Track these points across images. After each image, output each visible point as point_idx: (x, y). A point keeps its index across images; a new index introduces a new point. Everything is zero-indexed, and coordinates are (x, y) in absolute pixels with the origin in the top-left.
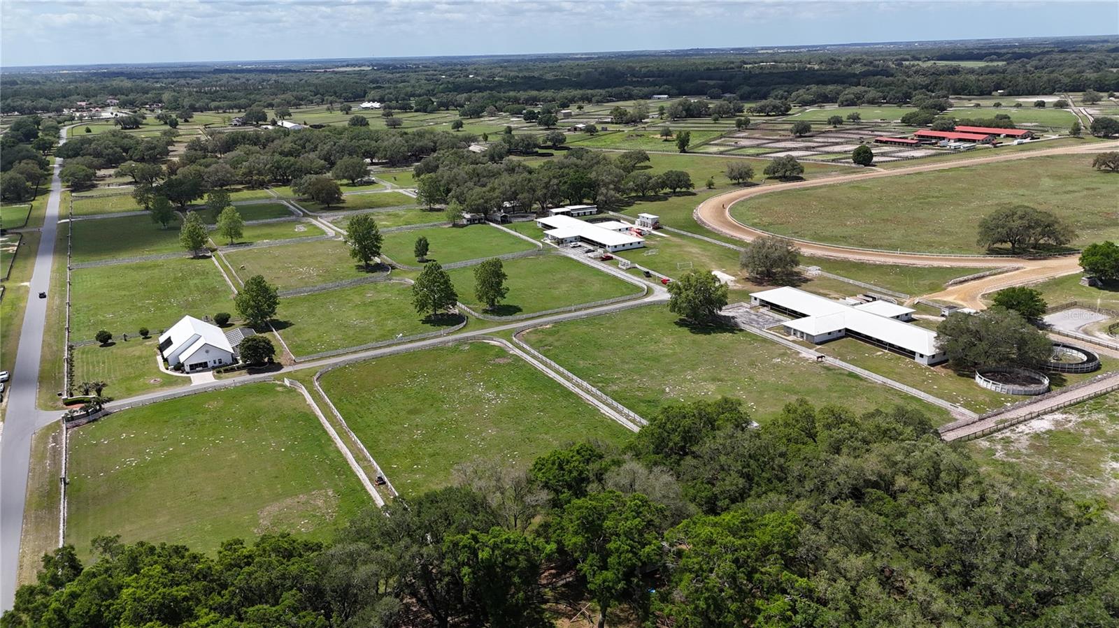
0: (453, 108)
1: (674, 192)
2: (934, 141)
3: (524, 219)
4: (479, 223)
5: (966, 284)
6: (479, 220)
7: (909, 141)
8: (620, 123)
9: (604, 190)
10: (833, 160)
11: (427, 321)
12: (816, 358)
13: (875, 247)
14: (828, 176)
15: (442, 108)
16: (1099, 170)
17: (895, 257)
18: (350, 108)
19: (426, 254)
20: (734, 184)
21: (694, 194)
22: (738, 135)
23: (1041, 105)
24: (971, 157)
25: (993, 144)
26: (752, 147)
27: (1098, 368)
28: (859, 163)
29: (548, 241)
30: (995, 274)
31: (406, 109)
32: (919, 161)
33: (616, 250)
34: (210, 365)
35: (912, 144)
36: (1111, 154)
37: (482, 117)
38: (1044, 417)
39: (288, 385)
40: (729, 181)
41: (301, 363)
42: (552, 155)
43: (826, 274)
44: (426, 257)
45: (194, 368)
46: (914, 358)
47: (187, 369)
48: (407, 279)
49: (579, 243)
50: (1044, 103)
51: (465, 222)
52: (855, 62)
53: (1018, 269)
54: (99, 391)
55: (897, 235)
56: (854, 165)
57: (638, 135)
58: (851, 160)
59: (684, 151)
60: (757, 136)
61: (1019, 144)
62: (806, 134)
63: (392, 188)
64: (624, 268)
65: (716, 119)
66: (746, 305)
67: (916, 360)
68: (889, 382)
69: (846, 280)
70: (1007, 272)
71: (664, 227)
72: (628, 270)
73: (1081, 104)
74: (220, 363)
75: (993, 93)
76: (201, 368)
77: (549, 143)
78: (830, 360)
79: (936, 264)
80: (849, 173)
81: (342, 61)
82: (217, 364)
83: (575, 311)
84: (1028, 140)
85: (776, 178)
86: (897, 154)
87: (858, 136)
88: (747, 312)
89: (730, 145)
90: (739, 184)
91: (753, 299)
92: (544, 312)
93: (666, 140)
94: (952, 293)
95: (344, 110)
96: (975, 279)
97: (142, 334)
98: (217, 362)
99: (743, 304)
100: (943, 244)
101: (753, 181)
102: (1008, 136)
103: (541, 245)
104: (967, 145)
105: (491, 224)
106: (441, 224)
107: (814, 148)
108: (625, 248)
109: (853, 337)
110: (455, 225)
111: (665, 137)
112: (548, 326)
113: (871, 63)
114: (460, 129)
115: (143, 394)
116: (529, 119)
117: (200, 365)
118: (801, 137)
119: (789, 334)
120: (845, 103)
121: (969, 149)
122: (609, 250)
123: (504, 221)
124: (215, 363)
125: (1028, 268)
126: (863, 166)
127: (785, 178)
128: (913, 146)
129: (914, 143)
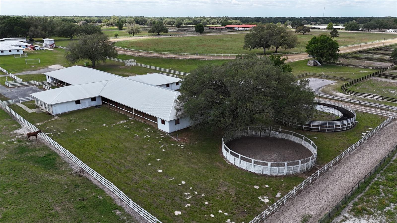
2: (232, 28)
16: (299, 34)
43: (140, 65)
56: (195, 33)
59: (121, 29)
71: (59, 47)
85: (155, 35)
90: (133, 36)
99: (35, 82)
118: (179, 28)
121: (246, 30)
126: (199, 33)
127: (159, 35)
128: (224, 29)
129: (224, 28)
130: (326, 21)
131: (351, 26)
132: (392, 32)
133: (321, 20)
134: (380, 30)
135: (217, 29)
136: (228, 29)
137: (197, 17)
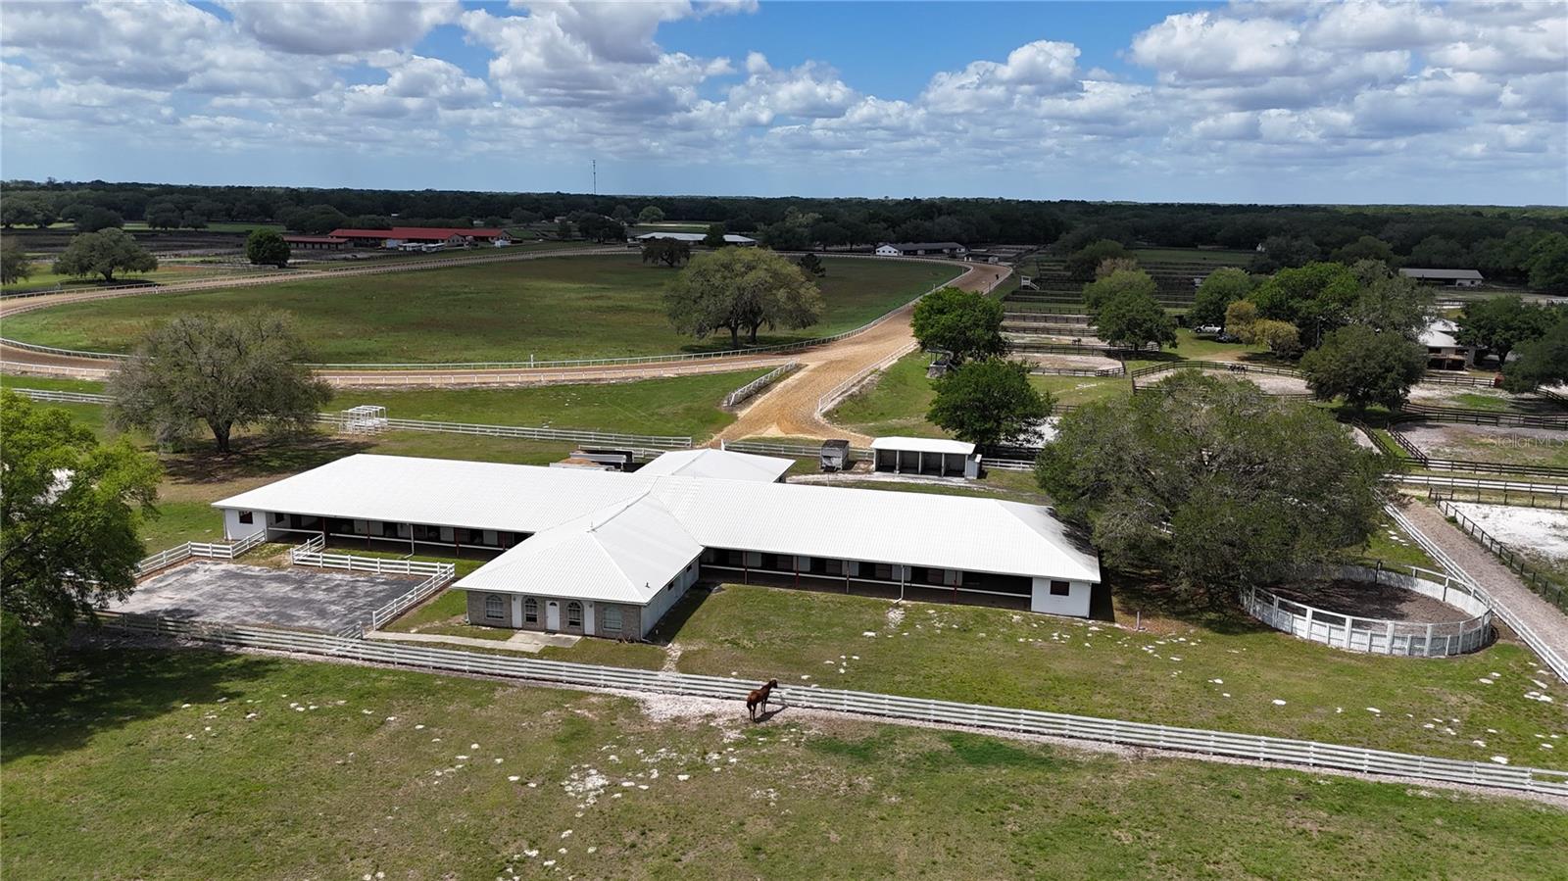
5: (757, 403)
12: (741, 707)
30: (775, 381)
32: (371, 263)
43: (405, 425)
46: (1026, 604)
53: (798, 368)
56: (252, 267)
61: (504, 247)
66: (210, 548)
67: (1035, 607)
70: (786, 374)
79: (645, 374)
84: (508, 243)
85: (90, 282)
88: (230, 575)
91: (233, 521)
94: (760, 422)
96: (759, 390)
99: (193, 546)
102: (476, 238)
104: (432, 245)
119: (506, 629)
121: (436, 251)
125: (812, 365)
126: (276, 267)
127: (111, 282)
128: (340, 247)
129: (341, 244)
130: (647, 214)
131: (780, 236)
132: (892, 254)
133: (624, 207)
134: (854, 247)
135: (324, 246)
136: (355, 245)
137: (59, 181)
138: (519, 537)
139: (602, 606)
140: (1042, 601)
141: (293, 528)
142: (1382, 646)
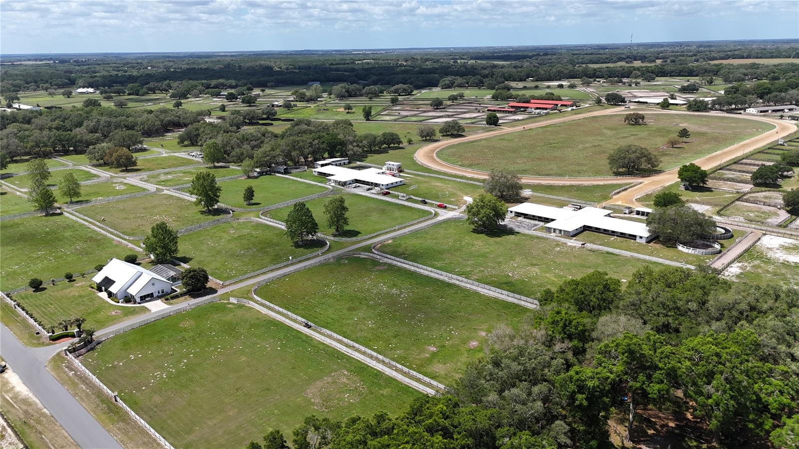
0: (159, 92)
1: (389, 147)
2: (522, 110)
3: (298, 170)
4: (266, 174)
5: (621, 194)
6: (266, 172)
7: (506, 109)
8: (302, 101)
9: (350, 147)
10: (472, 123)
11: (297, 246)
12: (580, 245)
13: (548, 175)
14: (477, 133)
15: (150, 92)
16: (629, 124)
17: (565, 180)
18: (70, 93)
19: (252, 199)
20: (424, 141)
21: (403, 148)
22: (394, 109)
23: (561, 86)
24: (551, 119)
25: (559, 110)
26: (412, 116)
27: (732, 236)
28: (491, 124)
29: (333, 184)
30: (632, 187)
31: (119, 93)
32: (523, 122)
33: (388, 187)
34: (155, 295)
35: (512, 111)
36: (634, 114)
37: (188, 98)
38: (732, 265)
39: (236, 302)
40: (420, 138)
41: (228, 285)
42: (272, 124)
43: (535, 194)
44: (253, 201)
45: (143, 299)
46: (635, 240)
47: (138, 300)
48: (252, 218)
49: (358, 184)
50: (562, 85)
51: (256, 174)
52: (427, 60)
53: (641, 183)
54: (79, 326)
55: (554, 167)
56: (487, 126)
57: (324, 110)
58: (485, 122)
59: (368, 120)
60: (408, 108)
61: (572, 110)
62: (441, 107)
63: (166, 153)
64: (404, 199)
65: (371, 98)
66: (508, 216)
67: (637, 241)
68: (635, 255)
69: (551, 196)
70: (636, 185)
71: (405, 170)
72: (407, 200)
73: (581, 86)
74: (163, 292)
75: (527, 80)
76: (149, 298)
77: (265, 116)
78: (589, 246)
79: (595, 183)
80: (488, 131)
81: (20, 56)
82: (161, 294)
83: (398, 230)
84: (574, 108)
85: (448, 135)
86: (507, 118)
87: (474, 108)
88: (511, 220)
89: (395, 115)
90: (426, 140)
91: (510, 212)
92: (379, 233)
93: (348, 113)
94: (618, 200)
95: (66, 94)
96: (623, 190)
97: (67, 278)
98: (160, 292)
100: (586, 171)
101: (435, 138)
102: (562, 105)
103: (330, 187)
104: (545, 111)
105: (277, 174)
106: (238, 177)
107: (452, 115)
108: (393, 185)
109: (589, 230)
110: (249, 177)
111: (347, 111)
112: (390, 242)
113: (438, 60)
114: (180, 107)
115: (116, 323)
116: (230, 99)
117: (148, 296)
118: (437, 109)
119: (551, 232)
120: (444, 87)
121: (547, 114)
122: (384, 187)
123: (286, 172)
124: (159, 293)
125: (646, 182)
126: (494, 126)
127: (453, 135)
132: (754, 112)
138: (554, 220)
139: (565, 231)
140: (638, 240)
141: (518, 214)
142: (696, 253)
